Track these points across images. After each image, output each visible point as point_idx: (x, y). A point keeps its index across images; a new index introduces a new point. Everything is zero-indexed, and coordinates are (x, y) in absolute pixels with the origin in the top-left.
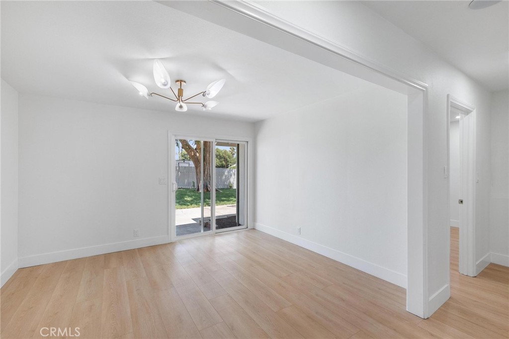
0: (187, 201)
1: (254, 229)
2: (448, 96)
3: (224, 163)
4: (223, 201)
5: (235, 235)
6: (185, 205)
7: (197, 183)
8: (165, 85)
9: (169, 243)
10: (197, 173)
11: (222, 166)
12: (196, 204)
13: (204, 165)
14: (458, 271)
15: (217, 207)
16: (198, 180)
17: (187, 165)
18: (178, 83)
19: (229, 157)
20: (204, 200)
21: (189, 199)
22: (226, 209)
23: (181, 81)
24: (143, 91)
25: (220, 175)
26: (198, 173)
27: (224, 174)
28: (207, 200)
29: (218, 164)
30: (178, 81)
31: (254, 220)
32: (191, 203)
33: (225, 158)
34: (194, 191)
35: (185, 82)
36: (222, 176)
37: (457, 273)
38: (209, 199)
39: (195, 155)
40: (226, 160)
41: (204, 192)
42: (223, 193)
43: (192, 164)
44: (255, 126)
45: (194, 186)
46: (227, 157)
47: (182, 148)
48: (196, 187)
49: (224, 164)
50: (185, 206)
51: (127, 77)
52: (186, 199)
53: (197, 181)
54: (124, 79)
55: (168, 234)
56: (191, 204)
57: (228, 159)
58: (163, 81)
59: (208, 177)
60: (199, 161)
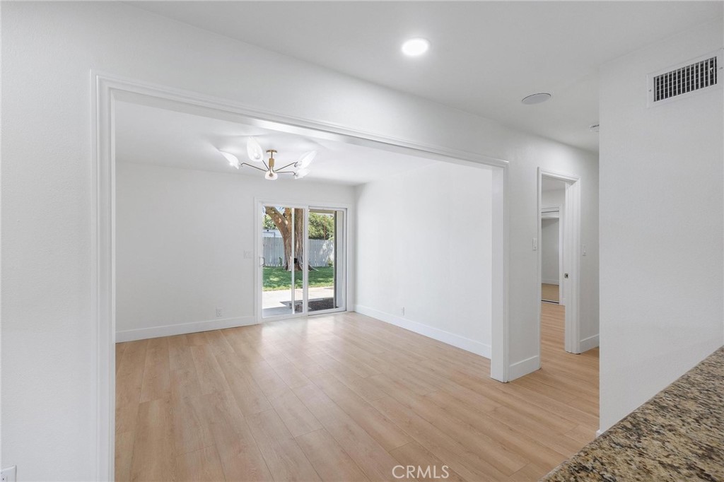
0: (274, 282)
1: (354, 312)
2: (538, 168)
3: (322, 232)
4: (320, 282)
5: (332, 318)
6: (270, 286)
7: (286, 259)
8: (257, 159)
9: (255, 325)
10: (285, 246)
11: (320, 237)
12: (285, 285)
13: (295, 235)
14: (563, 349)
15: (310, 289)
16: (287, 255)
17: (272, 236)
18: (270, 153)
19: (329, 224)
20: (295, 281)
21: (276, 279)
22: (322, 292)
23: (272, 151)
24: (234, 162)
25: (316, 249)
26: (287, 246)
27: (322, 247)
28: (300, 281)
29: (314, 234)
30: (269, 151)
31: (354, 301)
32: (279, 284)
33: (323, 226)
34: (281, 270)
35: (276, 151)
36: (318, 250)
37: (562, 351)
38: (301, 279)
39: (283, 222)
40: (325, 229)
41: (295, 271)
42: (319, 273)
43: (279, 234)
44: (356, 190)
45: (281, 264)
46: (326, 224)
47: (266, 213)
48: (284, 264)
49: (322, 234)
50: (271, 289)
51: (218, 148)
52: (271, 279)
53: (286, 257)
54: (214, 150)
55: (254, 315)
56: (279, 286)
57: (328, 227)
58: (256, 155)
59: (299, 251)
60: (288, 231)
